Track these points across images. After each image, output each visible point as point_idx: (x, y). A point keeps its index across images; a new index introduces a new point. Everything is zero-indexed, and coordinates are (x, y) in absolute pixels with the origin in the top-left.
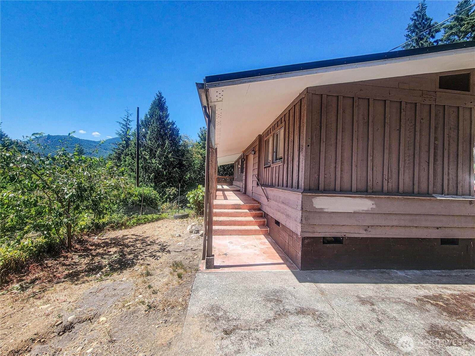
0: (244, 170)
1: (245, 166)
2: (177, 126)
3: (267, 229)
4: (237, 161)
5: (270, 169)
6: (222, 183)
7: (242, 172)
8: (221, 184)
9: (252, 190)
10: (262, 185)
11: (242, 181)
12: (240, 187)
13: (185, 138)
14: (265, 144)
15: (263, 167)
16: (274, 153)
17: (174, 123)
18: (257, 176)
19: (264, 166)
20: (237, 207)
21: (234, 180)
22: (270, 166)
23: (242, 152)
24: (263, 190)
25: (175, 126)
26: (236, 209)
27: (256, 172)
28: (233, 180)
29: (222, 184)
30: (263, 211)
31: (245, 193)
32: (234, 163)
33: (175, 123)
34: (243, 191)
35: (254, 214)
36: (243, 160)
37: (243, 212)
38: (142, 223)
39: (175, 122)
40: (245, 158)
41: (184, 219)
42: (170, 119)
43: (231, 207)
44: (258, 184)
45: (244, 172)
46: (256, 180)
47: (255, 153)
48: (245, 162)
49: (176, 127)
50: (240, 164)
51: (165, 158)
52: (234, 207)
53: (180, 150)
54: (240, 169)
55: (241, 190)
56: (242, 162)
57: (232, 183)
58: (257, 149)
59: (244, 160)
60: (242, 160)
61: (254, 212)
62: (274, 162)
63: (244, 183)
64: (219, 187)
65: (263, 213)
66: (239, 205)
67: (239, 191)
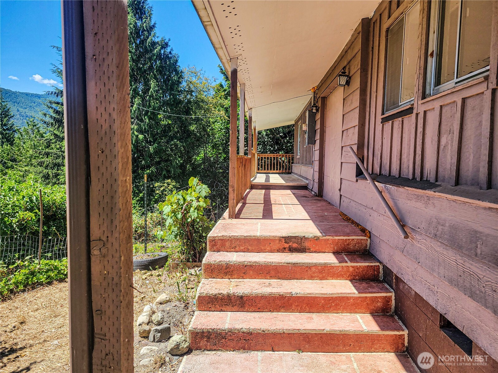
0: (318, 137)
1: (318, 126)
2: (172, 50)
3: (401, 333)
4: (301, 118)
5: (409, 121)
6: (268, 169)
7: (312, 141)
8: (266, 171)
9: (340, 190)
10: (377, 177)
11: (311, 163)
12: (307, 179)
13: (192, 75)
14: (387, 40)
15: (379, 117)
16: (429, 59)
17: (167, 44)
18: (355, 148)
19: (383, 114)
20: (295, 245)
21: (295, 161)
22: (409, 111)
23: (312, 91)
24: (380, 193)
25: (168, 50)
26: (292, 250)
27: (353, 138)
28: (292, 163)
29: (268, 172)
30: (380, 263)
31: (320, 194)
32: (293, 123)
33: (169, 44)
34: (316, 189)
35: (351, 269)
36: (314, 111)
37: (316, 265)
38: (41, 284)
39: (169, 40)
40: (319, 104)
41: (153, 272)
42: (158, 35)
43: (277, 246)
44: (359, 173)
45: (318, 142)
46: (355, 159)
47: (348, 83)
48: (318, 116)
49: (170, 53)
50: (307, 123)
51: (150, 118)
52: (287, 246)
53: (180, 102)
54: (306, 136)
55: (310, 187)
56: (312, 116)
57: (289, 170)
58: (355, 68)
59: (317, 110)
60: (311, 111)
61: (349, 264)
62: (427, 92)
63: (317, 168)
64: (260, 179)
65: (381, 267)
66: (301, 239)
67: (305, 188)
